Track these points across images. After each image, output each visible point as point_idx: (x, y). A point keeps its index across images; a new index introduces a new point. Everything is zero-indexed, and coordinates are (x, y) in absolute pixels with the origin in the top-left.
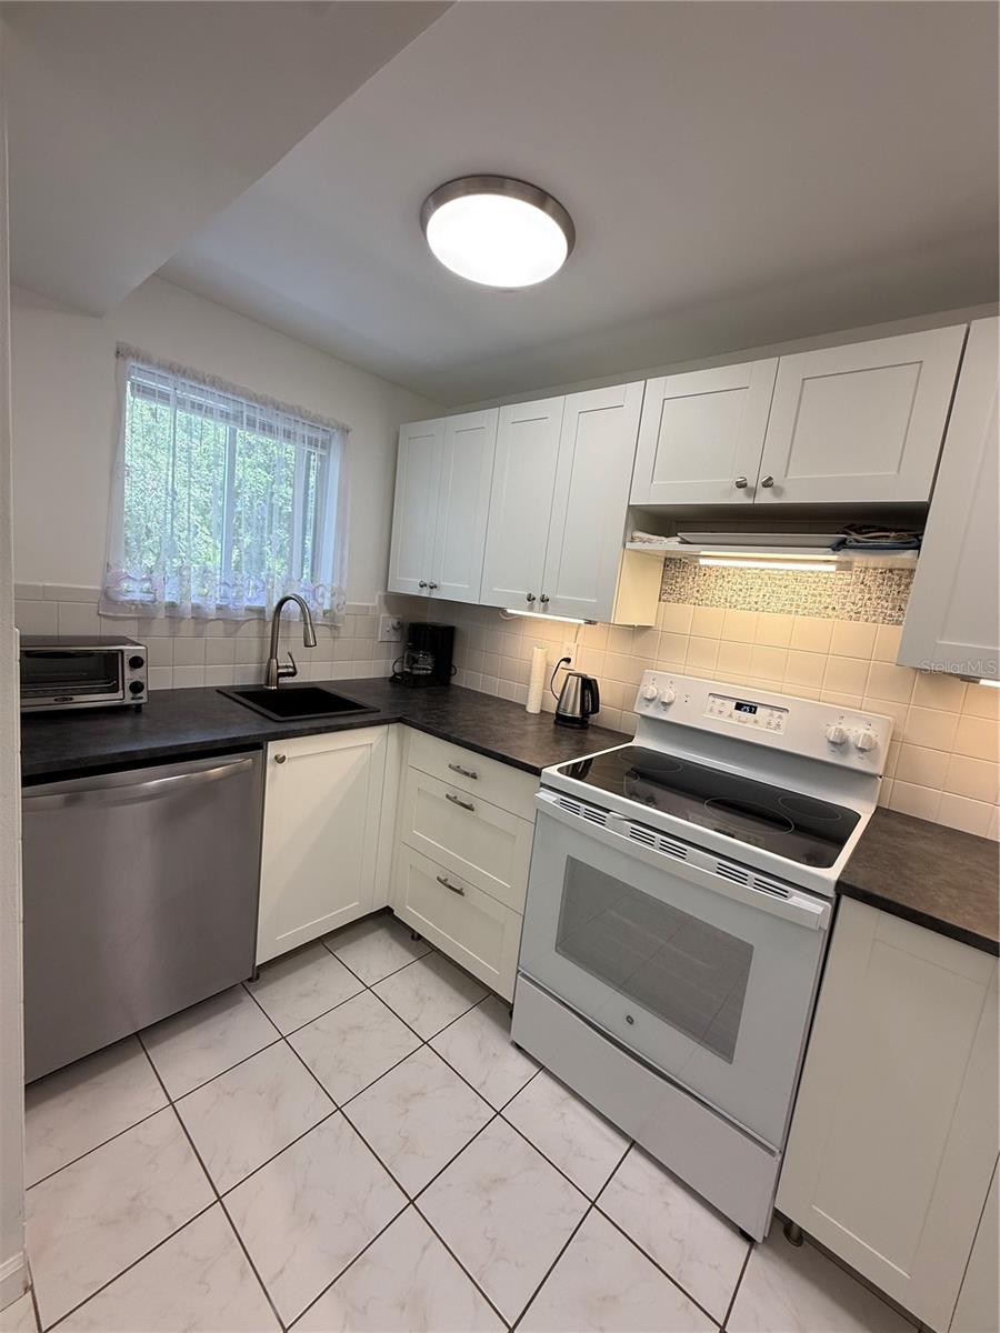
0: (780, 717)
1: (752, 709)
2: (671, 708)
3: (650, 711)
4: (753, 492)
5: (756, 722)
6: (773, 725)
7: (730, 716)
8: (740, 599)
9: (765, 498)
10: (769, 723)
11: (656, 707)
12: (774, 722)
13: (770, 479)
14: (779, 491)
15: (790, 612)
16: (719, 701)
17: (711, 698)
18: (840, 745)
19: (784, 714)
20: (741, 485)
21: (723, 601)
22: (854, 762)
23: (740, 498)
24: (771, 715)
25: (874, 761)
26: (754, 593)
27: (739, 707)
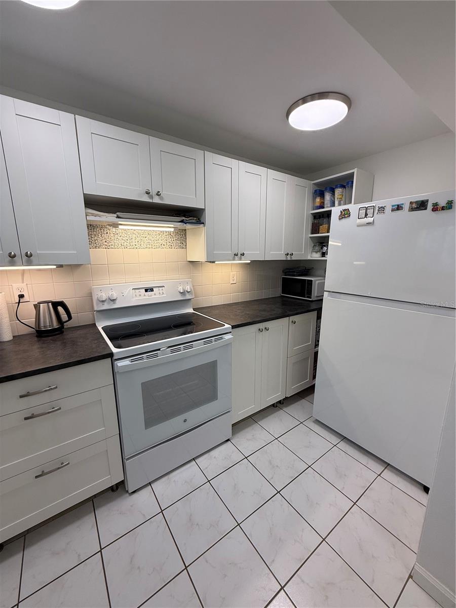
0: (162, 290)
1: (152, 290)
2: (117, 301)
3: (106, 307)
4: (152, 197)
5: (155, 294)
6: (161, 294)
7: (145, 295)
8: (128, 244)
9: (156, 200)
10: (160, 293)
11: (109, 303)
12: (161, 292)
13: (159, 192)
14: (162, 199)
15: (149, 248)
16: (137, 291)
17: (134, 291)
18: (183, 293)
19: (163, 288)
20: (148, 193)
21: (120, 245)
22: (188, 297)
23: (146, 199)
24: (159, 290)
25: (192, 294)
26: (133, 240)
27: (146, 291)
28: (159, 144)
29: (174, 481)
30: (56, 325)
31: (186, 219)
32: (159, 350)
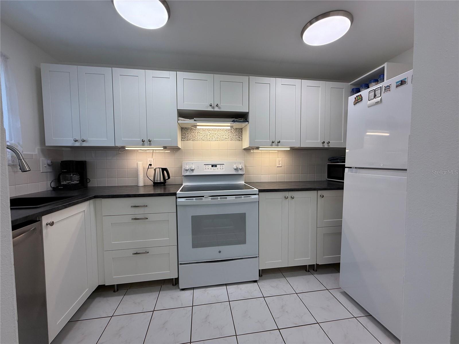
0: (223, 166)
1: (216, 166)
2: (194, 171)
3: (188, 173)
4: (213, 108)
5: (217, 169)
6: (222, 169)
7: (211, 169)
8: (205, 138)
9: (216, 109)
10: (221, 168)
11: (190, 172)
12: (222, 168)
13: (218, 104)
14: (219, 108)
15: (218, 140)
16: (207, 166)
17: (205, 165)
18: (236, 169)
19: (223, 165)
20: (211, 106)
21: (200, 139)
22: (240, 172)
23: (210, 109)
24: (221, 166)
25: (243, 171)
26: (208, 136)
27: (212, 166)
28: (219, 77)
29: (208, 293)
30: (162, 180)
31: (237, 119)
32: (203, 197)
